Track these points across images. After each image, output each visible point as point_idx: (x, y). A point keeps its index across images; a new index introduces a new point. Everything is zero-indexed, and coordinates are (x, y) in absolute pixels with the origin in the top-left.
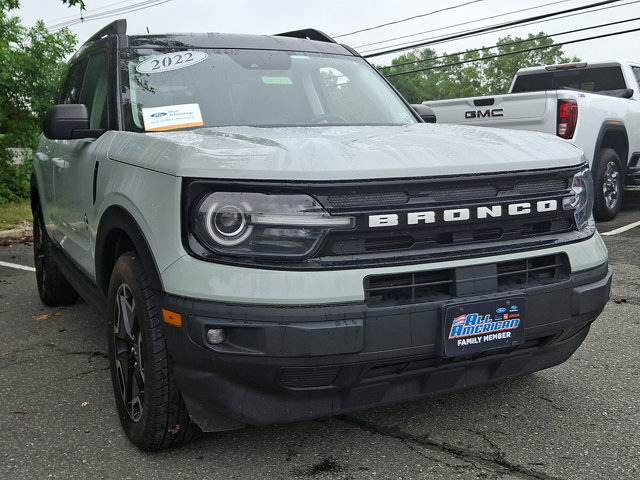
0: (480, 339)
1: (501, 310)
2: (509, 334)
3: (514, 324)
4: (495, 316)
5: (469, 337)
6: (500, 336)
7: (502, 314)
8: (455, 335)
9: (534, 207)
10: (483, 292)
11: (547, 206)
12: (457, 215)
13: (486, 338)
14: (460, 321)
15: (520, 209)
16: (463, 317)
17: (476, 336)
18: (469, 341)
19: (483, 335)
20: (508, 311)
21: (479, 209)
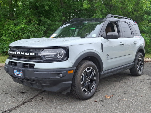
0: (17, 75)
1: (20, 71)
2: (21, 76)
3: (22, 74)
4: (19, 72)
7: (20, 72)
8: (14, 73)
9: (30, 54)
11: (32, 54)
15: (27, 54)
16: (15, 70)
20: (21, 72)
21: (21, 53)
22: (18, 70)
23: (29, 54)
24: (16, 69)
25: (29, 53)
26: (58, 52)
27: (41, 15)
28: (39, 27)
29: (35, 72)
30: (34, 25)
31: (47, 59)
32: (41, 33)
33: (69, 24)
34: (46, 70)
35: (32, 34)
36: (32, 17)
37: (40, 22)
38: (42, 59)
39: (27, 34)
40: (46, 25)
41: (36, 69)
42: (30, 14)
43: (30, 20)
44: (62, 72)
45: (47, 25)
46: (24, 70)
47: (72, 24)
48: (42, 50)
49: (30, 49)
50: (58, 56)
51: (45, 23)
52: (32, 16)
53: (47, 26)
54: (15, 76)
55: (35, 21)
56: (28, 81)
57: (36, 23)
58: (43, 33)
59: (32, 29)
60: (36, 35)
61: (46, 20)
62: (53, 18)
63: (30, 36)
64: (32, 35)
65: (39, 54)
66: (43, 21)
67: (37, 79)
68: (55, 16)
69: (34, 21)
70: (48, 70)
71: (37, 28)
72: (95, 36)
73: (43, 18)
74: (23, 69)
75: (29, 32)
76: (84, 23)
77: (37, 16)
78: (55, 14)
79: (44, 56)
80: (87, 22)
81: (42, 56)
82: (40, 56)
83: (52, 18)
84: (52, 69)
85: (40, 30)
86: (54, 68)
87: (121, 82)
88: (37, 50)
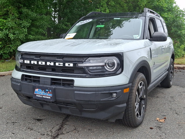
0: (42, 96)
1: (47, 90)
2: (50, 98)
3: (51, 95)
4: (45, 91)
5: (39, 95)
6: (47, 97)
7: (47, 92)
8: (36, 93)
10: (46, 85)
12: (42, 63)
13: (43, 97)
14: (37, 90)
16: (37, 89)
17: (41, 95)
18: (39, 96)
19: (43, 96)
20: (49, 91)
21: (47, 63)
22: (44, 89)
23: (62, 65)
24: (39, 88)
25: (62, 63)
26: (107, 61)
27: (22, 6)
28: (21, 23)
29: (76, 92)
30: (13, 19)
31: (91, 72)
32: (24, 30)
33: (91, 20)
34: (95, 89)
35: (11, 31)
36: (10, 8)
37: (20, 15)
38: (85, 72)
39: (4, 31)
40: (29, 19)
41: (78, 87)
42: (7, 4)
43: (8, 11)
44: (118, 91)
45: (31, 19)
46: (55, 89)
47: (95, 20)
48: (85, 59)
49: (63, 58)
50: (107, 68)
51: (27, 16)
52: (9, 6)
53: (31, 21)
54: (38, 98)
55: (15, 14)
56: (56, 104)
57: (16, 17)
58: (27, 31)
59: (12, 25)
60: (17, 33)
61: (30, 12)
62: (38, 10)
63: (9, 34)
64: (11, 33)
65: (80, 65)
66: (26, 13)
67: (77, 102)
68: (40, 6)
69: (12, 13)
70: (97, 89)
71: (17, 23)
72: (138, 38)
73: (25, 10)
74: (54, 87)
75: (6, 29)
76: (114, 19)
77: (16, 6)
78: (40, 4)
79: (88, 67)
80: (119, 18)
81: (85, 67)
82: (83, 68)
83: (36, 10)
84: (103, 87)
85: (22, 27)
86: (106, 86)
87: (158, 97)
88: (76, 59)
